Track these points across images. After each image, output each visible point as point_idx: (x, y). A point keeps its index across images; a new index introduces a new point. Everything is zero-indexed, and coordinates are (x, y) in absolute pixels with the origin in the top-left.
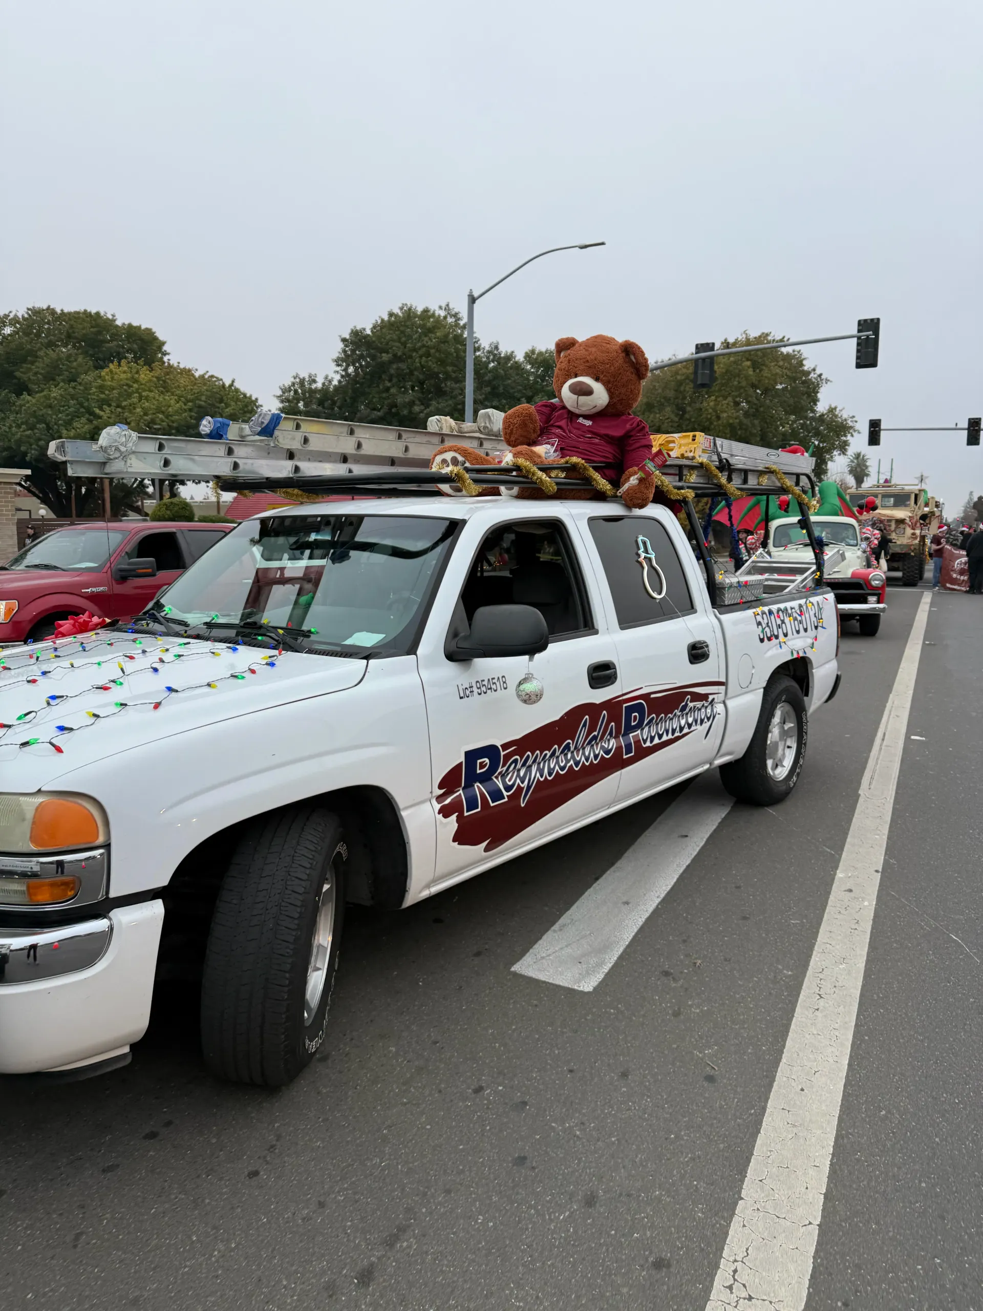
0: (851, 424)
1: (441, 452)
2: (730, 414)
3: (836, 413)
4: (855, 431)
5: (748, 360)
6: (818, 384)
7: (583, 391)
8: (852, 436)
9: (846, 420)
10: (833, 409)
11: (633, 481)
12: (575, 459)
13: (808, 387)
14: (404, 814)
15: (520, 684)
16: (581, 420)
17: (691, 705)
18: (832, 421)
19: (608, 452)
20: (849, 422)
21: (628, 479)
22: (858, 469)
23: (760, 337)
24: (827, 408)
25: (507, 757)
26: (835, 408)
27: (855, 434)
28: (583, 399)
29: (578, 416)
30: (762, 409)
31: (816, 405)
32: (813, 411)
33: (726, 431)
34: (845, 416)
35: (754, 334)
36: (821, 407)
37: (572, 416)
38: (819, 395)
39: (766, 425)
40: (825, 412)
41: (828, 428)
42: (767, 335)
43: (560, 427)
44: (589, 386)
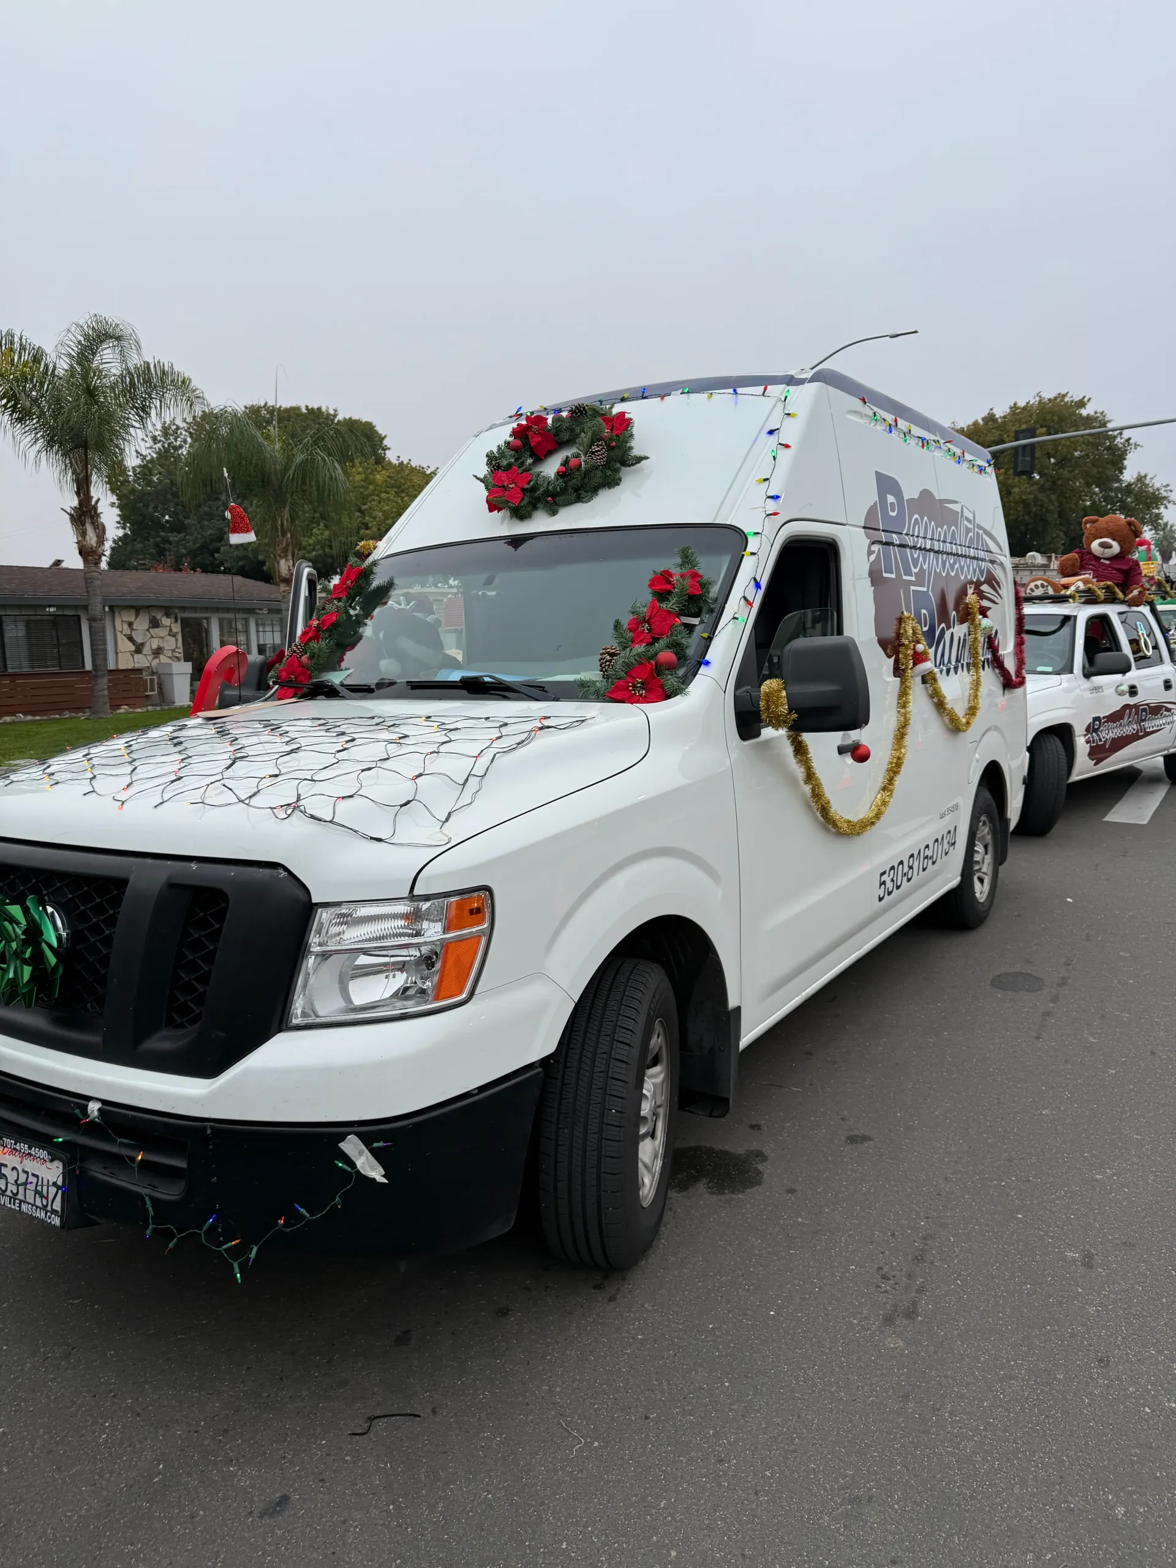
0: (1164, 494)
1: (1033, 581)
2: (1023, 489)
3: (1147, 482)
4: (1169, 502)
5: (1042, 426)
6: (1126, 450)
7: (1104, 546)
8: (1166, 507)
9: (1158, 490)
10: (1142, 477)
11: (1136, 592)
12: (1109, 583)
13: (1113, 454)
14: (1077, 738)
15: (1118, 687)
16: (1102, 561)
17: (1165, 713)
18: (1141, 491)
19: (1120, 577)
20: (1162, 491)
21: (1132, 592)
22: (1165, 543)
23: (1056, 398)
24: (1135, 476)
25: (1104, 723)
26: (1146, 476)
27: (1170, 506)
28: (1107, 550)
29: (1101, 558)
30: (1060, 482)
31: (1122, 473)
32: (1119, 481)
33: (1019, 509)
34: (1157, 485)
35: (1049, 394)
36: (1128, 476)
37: (1097, 559)
38: (1125, 462)
39: (1064, 500)
40: (1133, 481)
41: (1137, 499)
42: (1064, 396)
43: (1091, 565)
44: (1110, 544)
